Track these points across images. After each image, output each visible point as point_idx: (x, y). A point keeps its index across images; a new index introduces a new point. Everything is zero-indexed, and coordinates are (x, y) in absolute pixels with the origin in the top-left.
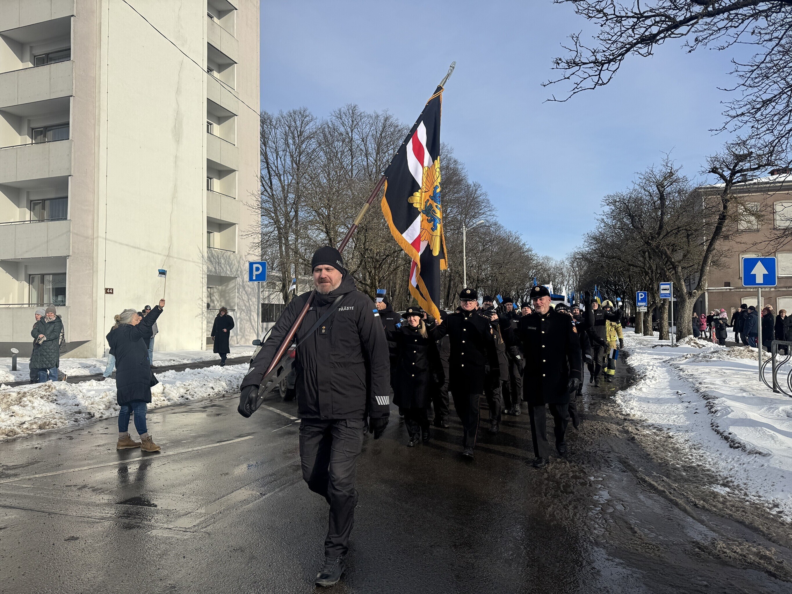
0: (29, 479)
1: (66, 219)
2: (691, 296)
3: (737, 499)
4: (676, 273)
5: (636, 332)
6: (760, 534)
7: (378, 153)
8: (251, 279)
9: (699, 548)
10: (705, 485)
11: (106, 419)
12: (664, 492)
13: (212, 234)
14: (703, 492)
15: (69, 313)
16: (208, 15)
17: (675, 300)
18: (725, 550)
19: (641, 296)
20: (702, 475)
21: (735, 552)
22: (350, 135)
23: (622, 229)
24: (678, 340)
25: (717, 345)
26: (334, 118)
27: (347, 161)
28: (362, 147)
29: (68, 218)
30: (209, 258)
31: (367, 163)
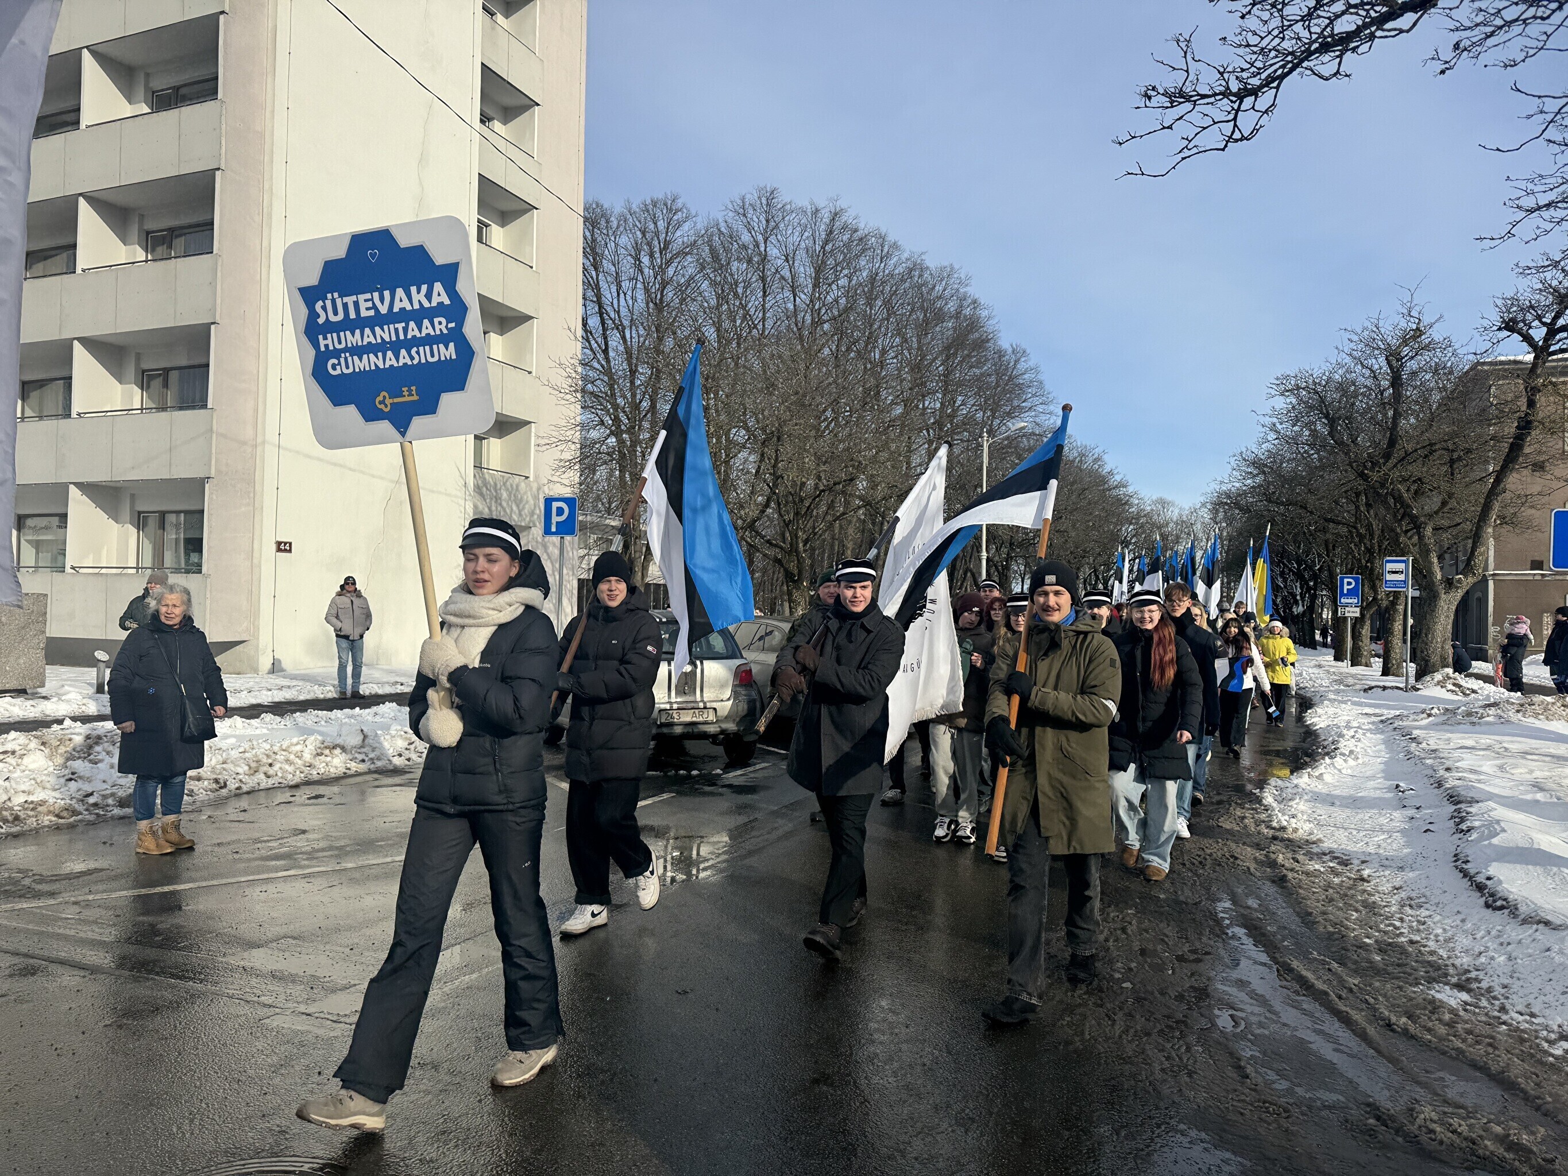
0: (75, 903)
1: (204, 406)
2: (1450, 588)
3: (1484, 1019)
4: (1421, 538)
5: (1337, 658)
6: (1518, 1095)
7: (816, 285)
8: (547, 531)
9: (1378, 1118)
10: (1417, 984)
11: (248, 793)
12: (1326, 993)
13: (485, 442)
14: (1411, 999)
15: (209, 588)
16: (485, 8)
17: (1417, 594)
18: (1434, 1126)
19: (1349, 583)
20: (1416, 961)
21: (1454, 1132)
22: (762, 249)
23: (1312, 445)
24: (1420, 676)
25: (1503, 690)
26: (731, 214)
27: (754, 302)
28: (786, 273)
29: (209, 406)
30: (478, 489)
31: (795, 305)
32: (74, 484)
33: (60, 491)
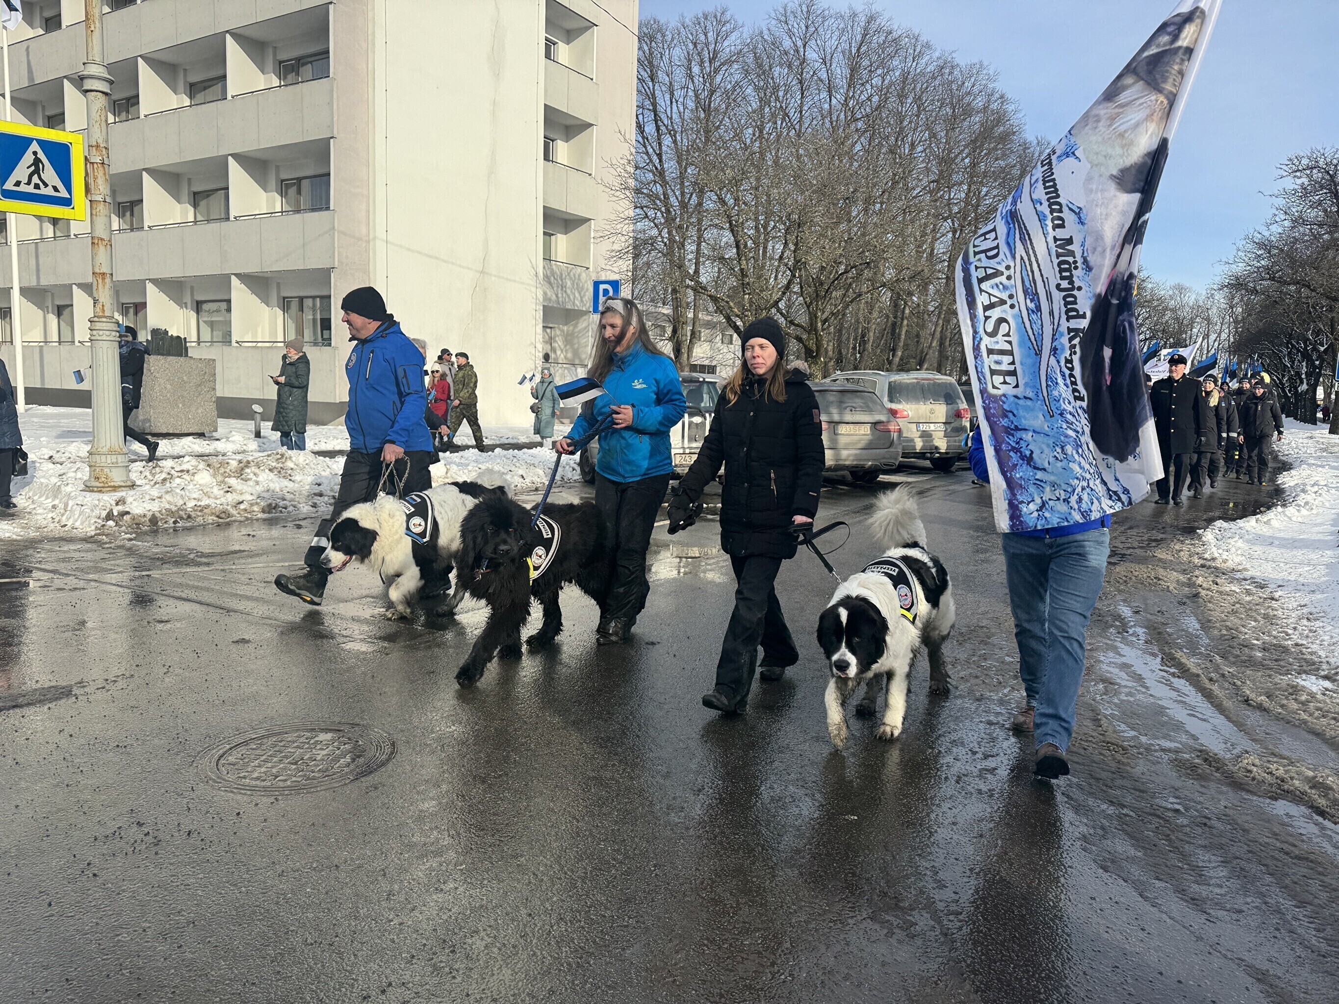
1: (328, 208)
9: (1205, 760)
10: (1287, 674)
12: (1199, 677)
13: (553, 238)
14: (1276, 684)
15: (337, 358)
18: (1252, 768)
20: (1294, 658)
21: (1269, 773)
22: (802, 53)
26: (774, 22)
27: (793, 105)
28: (823, 75)
29: (331, 208)
30: (547, 278)
31: (830, 105)
32: (235, 274)
33: (224, 281)
